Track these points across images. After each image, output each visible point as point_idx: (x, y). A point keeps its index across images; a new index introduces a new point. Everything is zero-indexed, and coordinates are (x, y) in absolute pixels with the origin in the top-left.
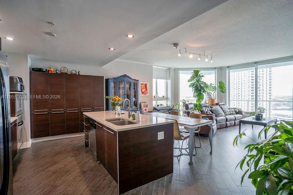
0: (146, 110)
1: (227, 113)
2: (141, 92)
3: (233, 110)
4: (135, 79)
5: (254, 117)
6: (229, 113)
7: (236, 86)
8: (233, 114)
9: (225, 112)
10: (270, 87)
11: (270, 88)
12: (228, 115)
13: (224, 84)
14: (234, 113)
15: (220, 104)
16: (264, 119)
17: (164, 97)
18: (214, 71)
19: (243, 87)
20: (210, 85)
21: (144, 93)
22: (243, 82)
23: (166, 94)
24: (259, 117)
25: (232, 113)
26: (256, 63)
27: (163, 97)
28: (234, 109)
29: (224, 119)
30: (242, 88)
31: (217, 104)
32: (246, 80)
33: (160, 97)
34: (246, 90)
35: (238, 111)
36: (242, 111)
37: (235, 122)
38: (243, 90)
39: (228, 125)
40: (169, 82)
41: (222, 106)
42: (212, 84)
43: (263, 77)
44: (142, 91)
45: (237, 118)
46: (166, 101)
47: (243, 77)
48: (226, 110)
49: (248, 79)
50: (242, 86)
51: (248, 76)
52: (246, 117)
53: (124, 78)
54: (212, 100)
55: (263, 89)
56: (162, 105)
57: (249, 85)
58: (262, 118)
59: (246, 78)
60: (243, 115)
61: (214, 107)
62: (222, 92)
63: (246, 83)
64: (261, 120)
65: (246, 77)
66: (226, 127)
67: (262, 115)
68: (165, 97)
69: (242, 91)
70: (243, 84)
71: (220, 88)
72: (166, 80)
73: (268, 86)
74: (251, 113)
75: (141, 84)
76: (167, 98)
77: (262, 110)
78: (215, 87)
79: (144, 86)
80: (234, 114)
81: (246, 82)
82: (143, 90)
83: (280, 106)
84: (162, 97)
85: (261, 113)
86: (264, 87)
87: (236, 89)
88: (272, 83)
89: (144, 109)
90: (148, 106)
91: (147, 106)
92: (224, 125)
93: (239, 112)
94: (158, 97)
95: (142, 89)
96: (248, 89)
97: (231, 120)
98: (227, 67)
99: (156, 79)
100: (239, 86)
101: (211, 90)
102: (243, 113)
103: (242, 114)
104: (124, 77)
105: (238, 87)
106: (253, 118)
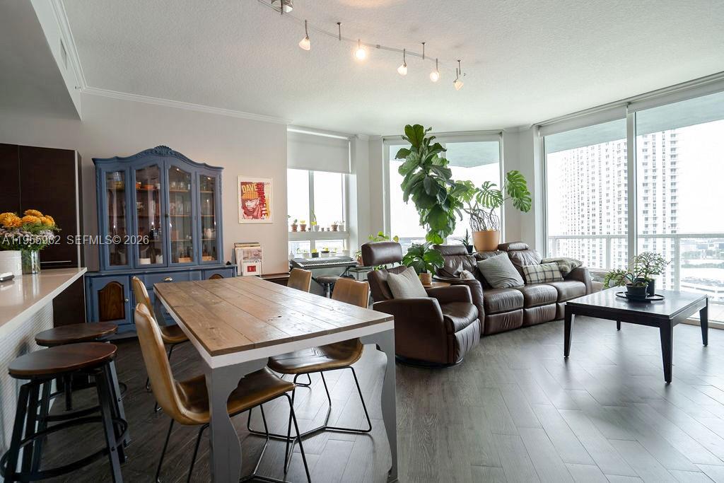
0: (252, 269)
1: (534, 277)
2: (241, 211)
3: (554, 266)
4: (205, 165)
5: (624, 289)
6: (541, 276)
7: (585, 208)
8: (553, 280)
9: (526, 273)
10: (673, 209)
11: (673, 211)
12: (538, 283)
13: (523, 181)
14: (558, 275)
15: (512, 246)
16: (661, 299)
17: (338, 229)
18: (498, 142)
19: (604, 211)
20: (483, 187)
21: (255, 214)
22: (604, 199)
23: (345, 220)
24: (640, 292)
25: (549, 275)
26: (630, 103)
27: (335, 227)
28: (559, 262)
29: (518, 298)
30: (600, 214)
31: (502, 248)
32: (610, 192)
33: (323, 229)
34: (611, 217)
35: (569, 270)
36: (583, 270)
37: (558, 306)
38: (605, 218)
39: (533, 318)
40: (353, 178)
41: (520, 255)
42: (490, 184)
43: (654, 184)
44: (244, 207)
45: (564, 293)
46: (345, 241)
47: (604, 186)
48: (531, 268)
49: (617, 189)
50: (600, 208)
51: (617, 183)
52: (598, 289)
53: (159, 161)
54: (486, 236)
55: (655, 215)
56: (327, 252)
57: (620, 205)
58: (652, 294)
59: (612, 189)
60: (587, 282)
61: (489, 260)
62: (522, 210)
63: (611, 201)
64: (649, 302)
65: (611, 185)
66: (527, 323)
67: (652, 283)
68: (341, 227)
69: (601, 221)
70: (604, 204)
71: (512, 196)
72: (344, 175)
73: (668, 208)
74: (612, 276)
75: (243, 184)
76: (349, 231)
77: (653, 264)
78: (499, 193)
79: (253, 189)
80: (559, 280)
81: (611, 197)
82: (251, 205)
83: (699, 258)
84: (331, 229)
85: (649, 276)
86: (656, 209)
87: (586, 216)
88: (677, 200)
89: (246, 265)
90: (262, 254)
91: (257, 256)
92: (520, 318)
93: (575, 274)
94: (317, 228)
95: (244, 201)
96: (618, 216)
97: (543, 300)
98: (534, 127)
99: (310, 169)
100: (594, 209)
101: (488, 204)
102: (590, 277)
103: (583, 281)
104: (160, 154)
105: (591, 211)
106: (619, 296)
